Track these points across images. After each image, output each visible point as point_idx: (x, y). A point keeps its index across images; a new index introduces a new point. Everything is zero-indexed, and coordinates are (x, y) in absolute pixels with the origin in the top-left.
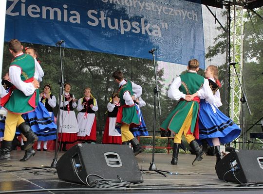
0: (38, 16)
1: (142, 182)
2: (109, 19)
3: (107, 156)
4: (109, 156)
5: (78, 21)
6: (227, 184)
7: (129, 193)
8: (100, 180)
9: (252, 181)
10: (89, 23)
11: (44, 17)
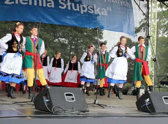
0: (26, 3)
1: (88, 111)
2: (73, 4)
3: (66, 94)
4: (67, 95)
5: (53, 6)
6: (143, 113)
7: (79, 118)
8: (61, 110)
9: (159, 112)
10: (60, 7)
11: (30, 4)
